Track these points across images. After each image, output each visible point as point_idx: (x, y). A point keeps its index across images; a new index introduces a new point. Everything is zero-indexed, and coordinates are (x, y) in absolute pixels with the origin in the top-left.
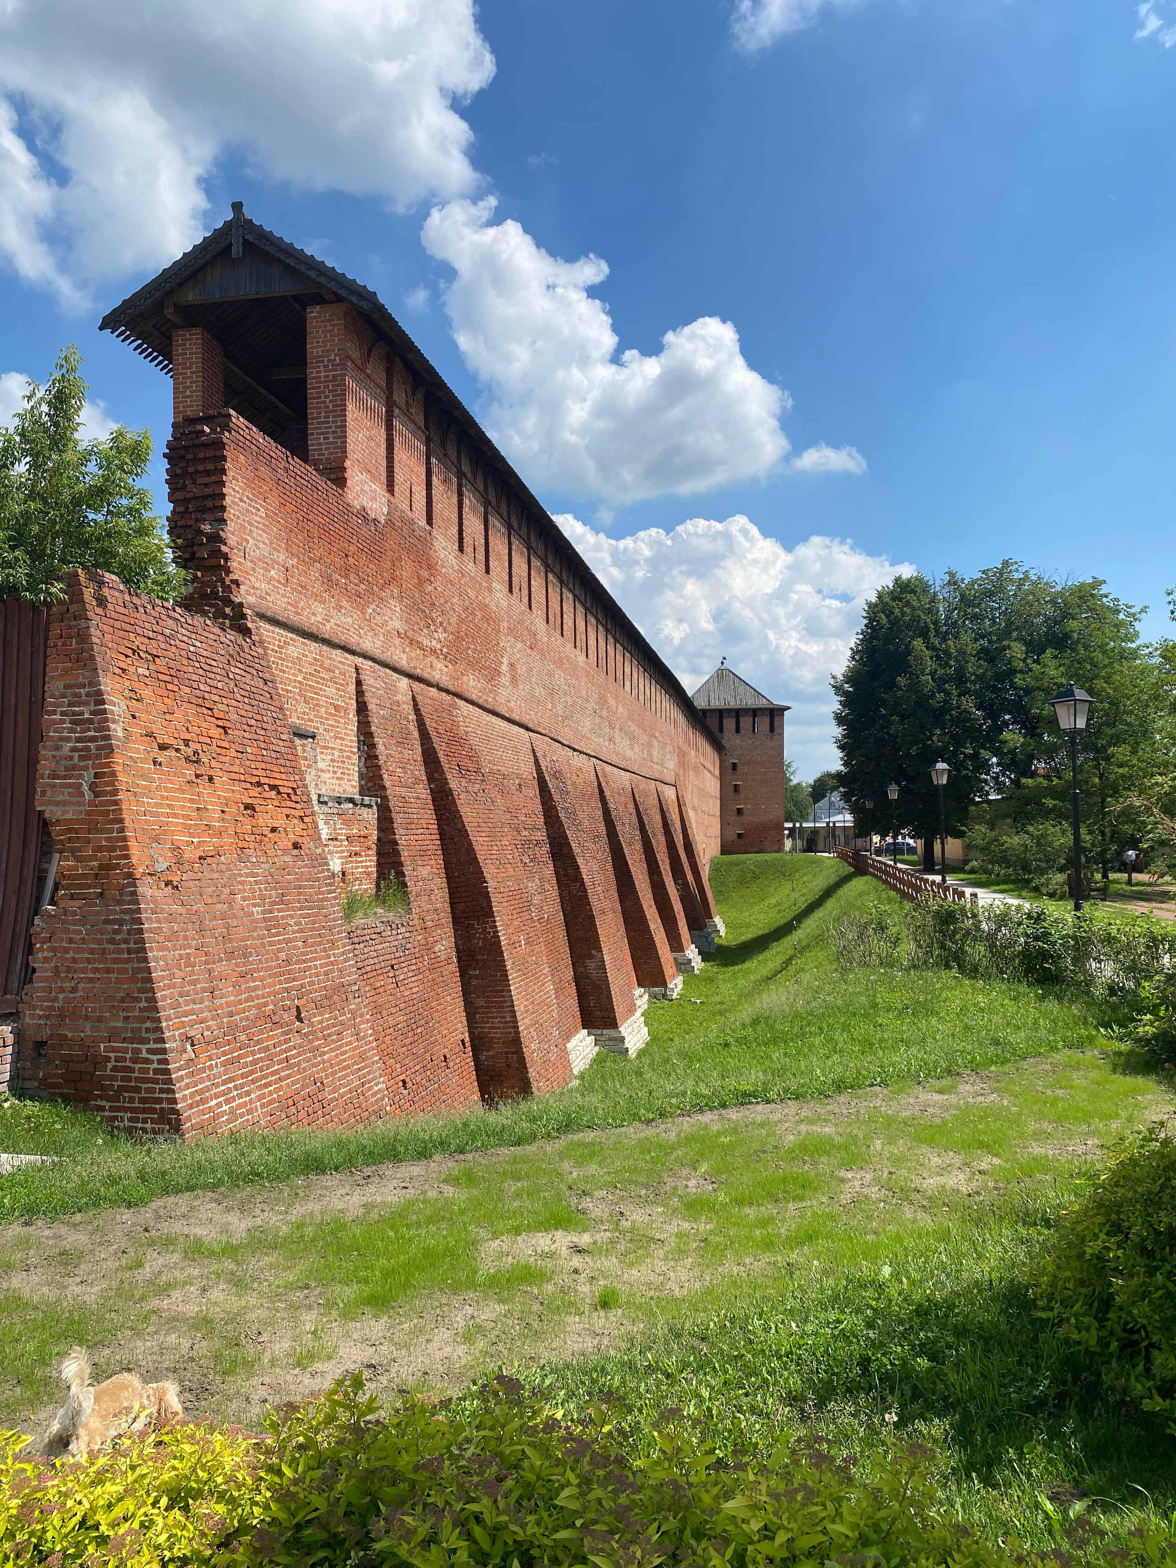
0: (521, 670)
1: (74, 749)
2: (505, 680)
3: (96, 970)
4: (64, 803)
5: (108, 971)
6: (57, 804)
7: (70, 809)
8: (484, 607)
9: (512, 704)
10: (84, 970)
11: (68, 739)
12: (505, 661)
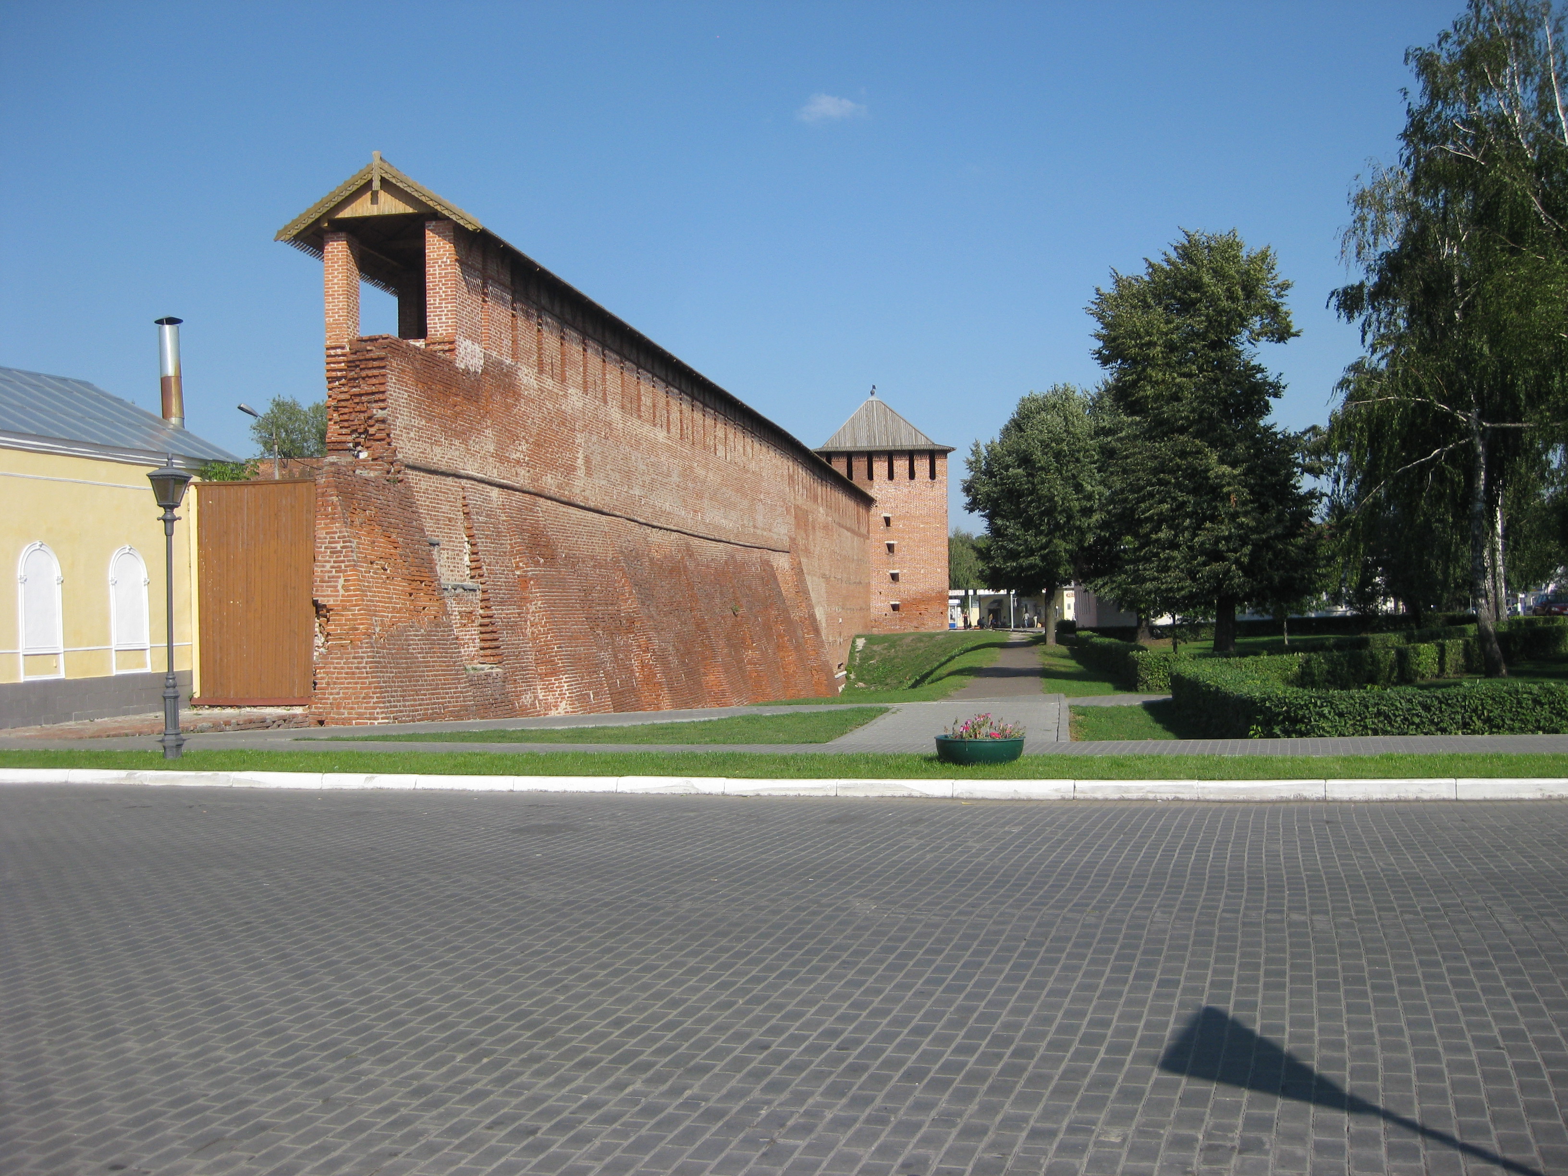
0: (596, 459)
1: (332, 567)
2: (581, 472)
3: (349, 683)
4: (328, 596)
5: (356, 683)
6: (324, 596)
7: (331, 599)
8: (561, 413)
9: (587, 493)
10: (343, 683)
11: (329, 562)
12: (580, 455)
